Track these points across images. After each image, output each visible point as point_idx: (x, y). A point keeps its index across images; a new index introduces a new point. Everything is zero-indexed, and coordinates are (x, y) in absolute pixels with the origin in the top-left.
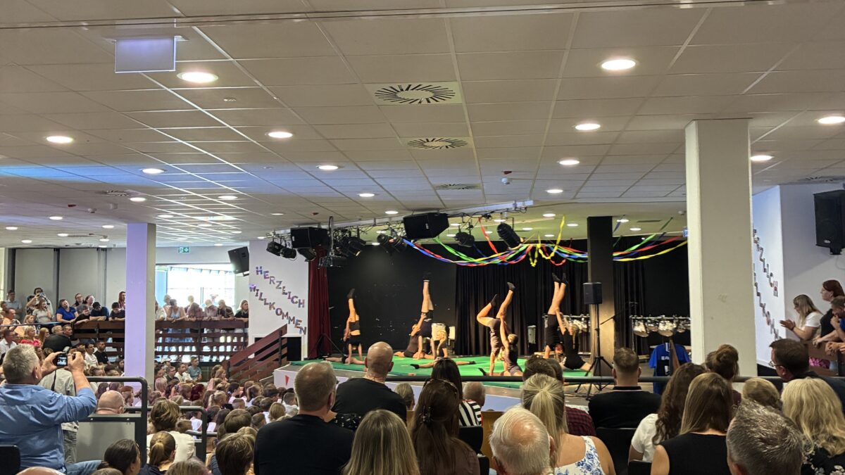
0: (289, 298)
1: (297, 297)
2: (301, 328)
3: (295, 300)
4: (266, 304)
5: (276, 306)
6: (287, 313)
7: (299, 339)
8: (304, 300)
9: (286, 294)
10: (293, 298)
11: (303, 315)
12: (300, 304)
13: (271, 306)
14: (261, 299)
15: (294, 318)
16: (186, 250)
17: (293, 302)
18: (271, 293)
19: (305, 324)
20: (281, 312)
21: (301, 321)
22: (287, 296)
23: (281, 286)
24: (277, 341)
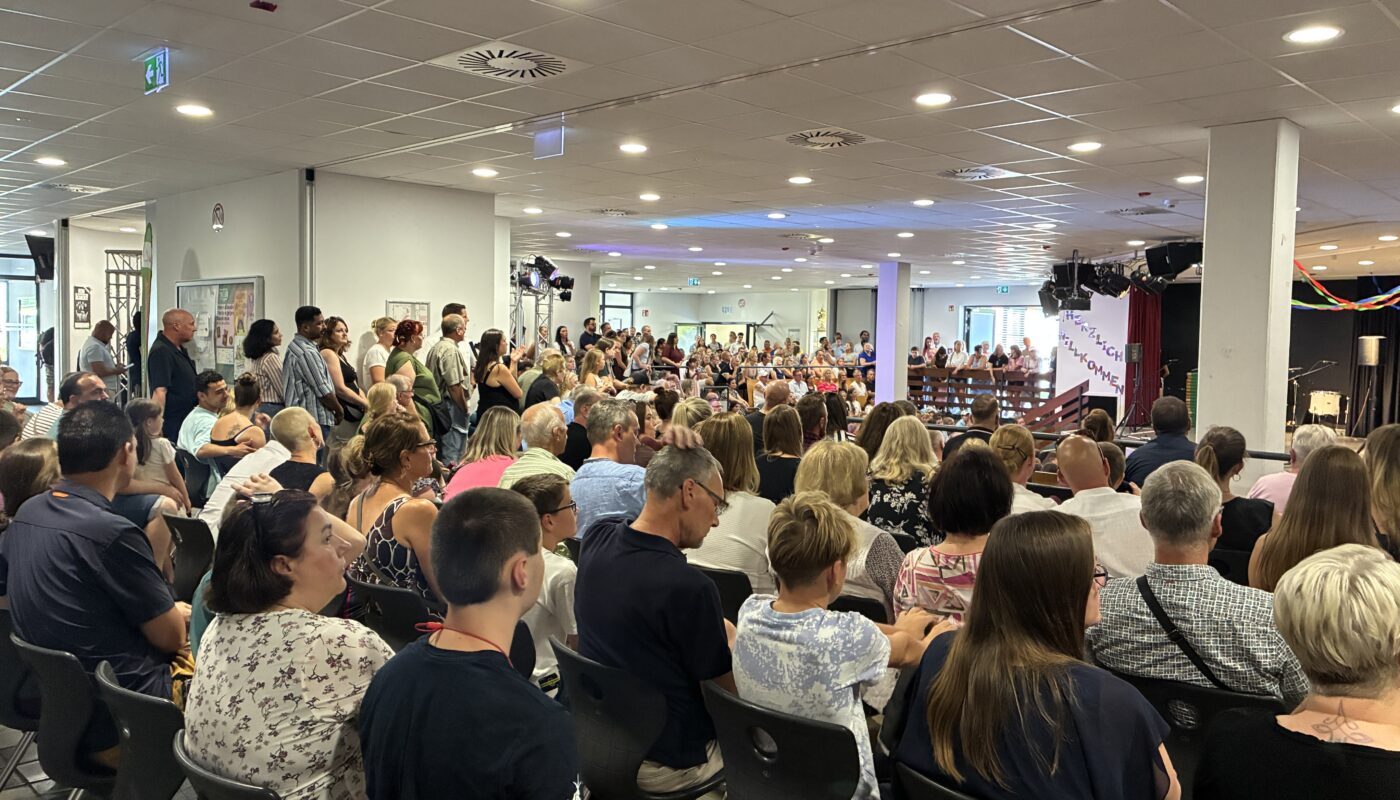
0: (1104, 349)
1: (1113, 348)
2: (1117, 387)
3: (1111, 351)
4: (1076, 355)
5: (1088, 358)
6: (1101, 368)
7: (1114, 400)
8: (1122, 353)
9: (1100, 344)
10: (1109, 349)
11: (1119, 369)
12: (1117, 356)
13: (1083, 358)
14: (1070, 349)
15: (1109, 373)
16: (1005, 290)
17: (1108, 353)
18: (1084, 344)
19: (1121, 382)
20: (1094, 365)
21: (1117, 378)
22: (1102, 346)
23: (1095, 334)
24: (1076, 400)
